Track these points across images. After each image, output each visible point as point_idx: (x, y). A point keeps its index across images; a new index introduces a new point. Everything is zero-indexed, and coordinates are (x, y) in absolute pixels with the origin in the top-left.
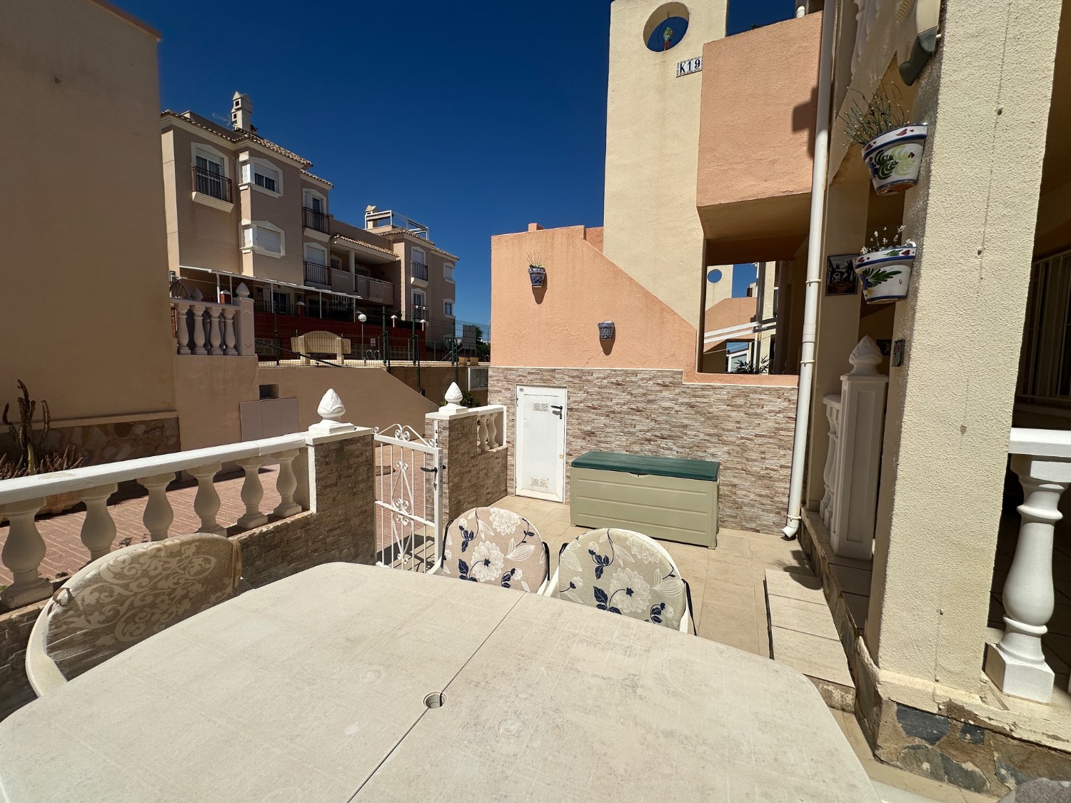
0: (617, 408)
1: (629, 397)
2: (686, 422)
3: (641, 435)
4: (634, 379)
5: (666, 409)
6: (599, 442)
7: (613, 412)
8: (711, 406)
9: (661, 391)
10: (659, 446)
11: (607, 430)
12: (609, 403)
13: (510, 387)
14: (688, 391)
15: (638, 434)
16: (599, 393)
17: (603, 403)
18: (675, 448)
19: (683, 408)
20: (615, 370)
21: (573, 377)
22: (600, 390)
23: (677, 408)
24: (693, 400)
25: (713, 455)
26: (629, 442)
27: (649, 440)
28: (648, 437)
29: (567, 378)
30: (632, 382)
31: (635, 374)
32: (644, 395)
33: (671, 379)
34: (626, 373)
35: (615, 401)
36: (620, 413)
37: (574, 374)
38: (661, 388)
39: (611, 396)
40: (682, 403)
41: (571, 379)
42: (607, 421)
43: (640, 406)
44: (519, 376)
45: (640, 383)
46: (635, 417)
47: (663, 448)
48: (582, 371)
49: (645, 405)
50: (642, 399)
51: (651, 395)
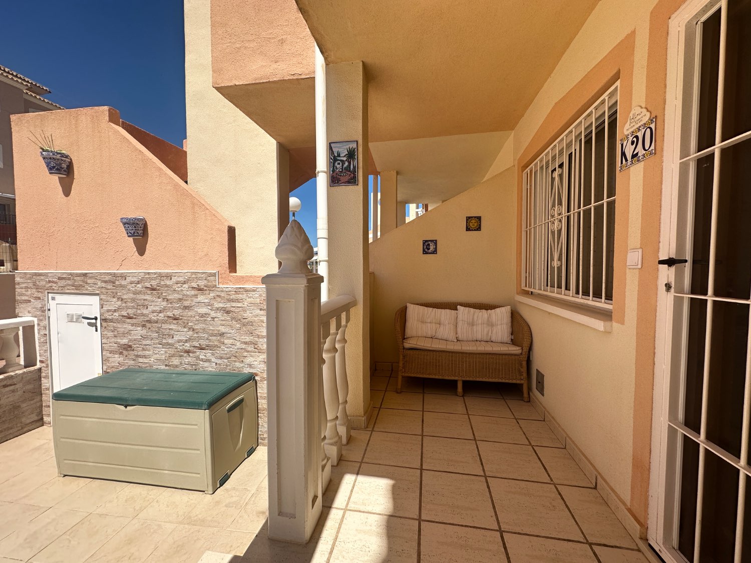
0: (153, 317)
1: (165, 304)
2: (223, 329)
3: (180, 347)
4: (168, 282)
5: (202, 316)
6: (138, 356)
7: (149, 321)
8: (245, 311)
9: (196, 296)
10: (198, 358)
11: (144, 342)
12: (145, 311)
13: (40, 295)
14: (222, 294)
15: (177, 345)
16: (133, 300)
17: (139, 312)
18: (213, 360)
19: (219, 315)
20: (149, 273)
21: (106, 282)
22: (135, 296)
23: (213, 314)
24: (228, 305)
25: (250, 366)
26: (168, 355)
27: (188, 352)
28: (187, 348)
29: (100, 284)
30: (167, 286)
31: (169, 276)
32: (180, 300)
33: (206, 282)
34: (161, 276)
35: (150, 308)
36: (157, 322)
37: (107, 278)
38: (197, 292)
39: (146, 303)
40: (217, 309)
41: (104, 285)
42: (144, 332)
43: (177, 312)
44: (50, 282)
45: (175, 287)
46: (172, 326)
47: (202, 360)
48: (114, 275)
49: (181, 312)
50: (178, 305)
51: (187, 300)
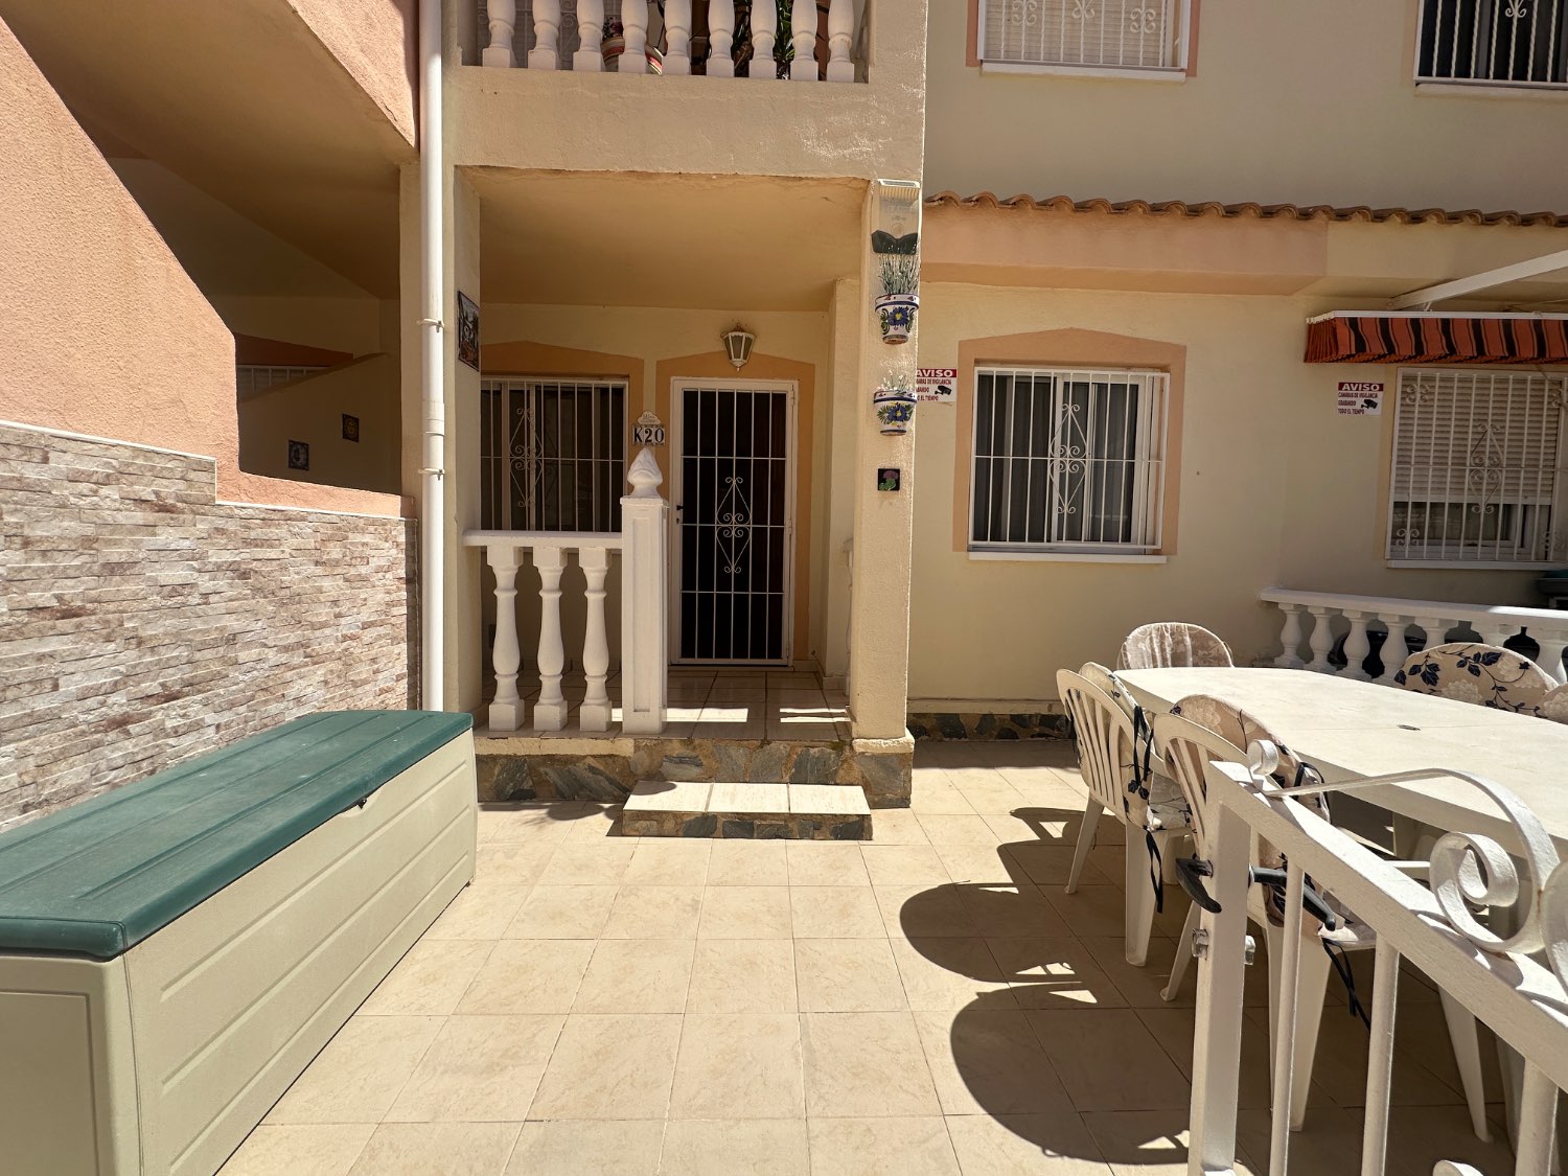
2: (233, 623)
3: (86, 715)
4: (34, 472)
5: (177, 590)
9: (150, 528)
10: (160, 731)
14: (231, 526)
15: (74, 713)
18: (210, 718)
19: (222, 583)
23: (206, 583)
24: (246, 554)
27: (121, 723)
28: (115, 712)
30: (26, 486)
31: (36, 449)
32: (88, 542)
33: (182, 485)
38: (152, 517)
40: (218, 567)
43: (72, 590)
45: (65, 491)
46: (53, 645)
47: (176, 733)
49: (93, 585)
50: (76, 562)
51: (115, 543)
